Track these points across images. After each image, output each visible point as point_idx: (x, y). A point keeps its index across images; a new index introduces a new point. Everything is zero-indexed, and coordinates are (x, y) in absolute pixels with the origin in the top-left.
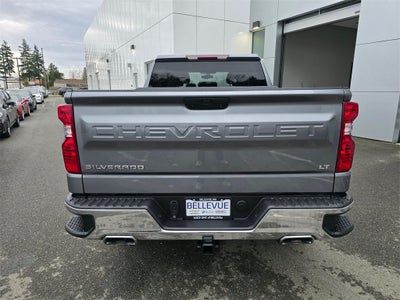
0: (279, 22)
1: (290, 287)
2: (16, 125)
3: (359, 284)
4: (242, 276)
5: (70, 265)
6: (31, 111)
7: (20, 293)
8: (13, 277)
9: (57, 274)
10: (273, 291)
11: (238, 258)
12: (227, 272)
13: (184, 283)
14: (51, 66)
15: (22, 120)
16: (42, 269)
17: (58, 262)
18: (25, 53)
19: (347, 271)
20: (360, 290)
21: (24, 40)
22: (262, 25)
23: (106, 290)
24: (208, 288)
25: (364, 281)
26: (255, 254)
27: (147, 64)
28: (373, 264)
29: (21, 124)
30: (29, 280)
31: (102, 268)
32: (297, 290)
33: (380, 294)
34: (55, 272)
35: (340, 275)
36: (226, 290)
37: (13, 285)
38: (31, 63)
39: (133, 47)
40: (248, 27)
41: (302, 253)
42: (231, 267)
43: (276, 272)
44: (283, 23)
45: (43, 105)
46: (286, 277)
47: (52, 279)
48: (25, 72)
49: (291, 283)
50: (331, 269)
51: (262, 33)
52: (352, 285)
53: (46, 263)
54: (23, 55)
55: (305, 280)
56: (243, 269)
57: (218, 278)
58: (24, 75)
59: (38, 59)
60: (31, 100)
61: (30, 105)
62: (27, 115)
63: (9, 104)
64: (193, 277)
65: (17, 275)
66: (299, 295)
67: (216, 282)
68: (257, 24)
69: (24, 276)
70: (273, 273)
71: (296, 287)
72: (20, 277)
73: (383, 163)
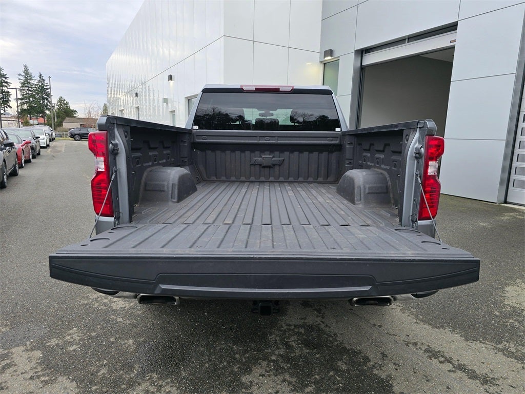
0: (357, 51)
1: (365, 364)
2: (14, 174)
3: (449, 361)
4: (306, 351)
5: (91, 338)
6: (34, 157)
7: (27, 368)
8: (17, 351)
9: (75, 347)
10: (344, 367)
11: (302, 330)
12: (287, 346)
13: (235, 359)
14: (61, 100)
15: (21, 167)
16: (54, 342)
17: (74, 334)
18: (26, 83)
19: (435, 347)
20: (450, 367)
21: (26, 67)
22: (336, 55)
23: (137, 366)
24: (264, 363)
25: (455, 358)
26: (322, 326)
27: (189, 100)
28: (467, 340)
29: (20, 172)
30: (38, 354)
31: (131, 341)
32: (374, 366)
33: (474, 372)
34: (71, 345)
35: (426, 351)
36: (286, 366)
37: (17, 360)
38: (33, 96)
39: (171, 78)
40: (318, 57)
41: (380, 326)
42: (293, 341)
43: (348, 347)
44: (362, 52)
45: (49, 150)
46: (360, 352)
47: (68, 353)
48: (25, 107)
49: (367, 359)
50: (415, 344)
51: (335, 64)
52: (441, 362)
53: (60, 335)
54: (23, 85)
55: (384, 355)
56: (307, 343)
57: (277, 352)
58: (23, 111)
59: (43, 91)
60: (34, 143)
61: (32, 148)
62: (28, 161)
63: (6, 145)
64: (245, 351)
65: (22, 348)
66: (376, 372)
67: (274, 358)
68: (330, 53)
69: (32, 350)
70: (344, 348)
71: (372, 363)
72: (27, 350)
73: (484, 227)
